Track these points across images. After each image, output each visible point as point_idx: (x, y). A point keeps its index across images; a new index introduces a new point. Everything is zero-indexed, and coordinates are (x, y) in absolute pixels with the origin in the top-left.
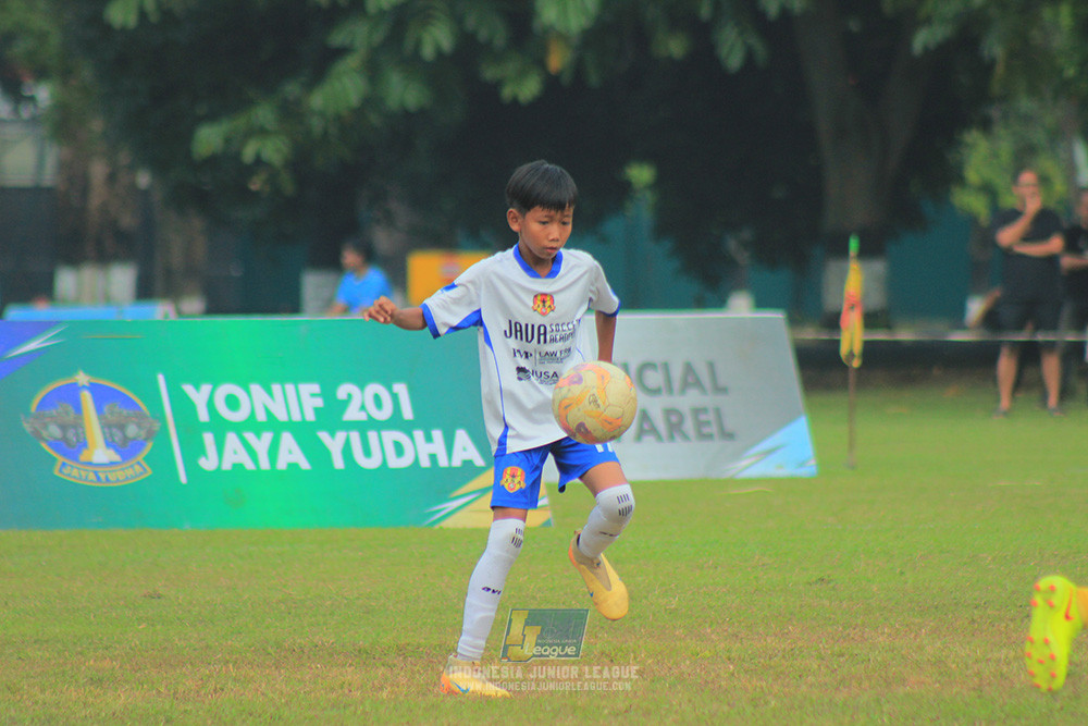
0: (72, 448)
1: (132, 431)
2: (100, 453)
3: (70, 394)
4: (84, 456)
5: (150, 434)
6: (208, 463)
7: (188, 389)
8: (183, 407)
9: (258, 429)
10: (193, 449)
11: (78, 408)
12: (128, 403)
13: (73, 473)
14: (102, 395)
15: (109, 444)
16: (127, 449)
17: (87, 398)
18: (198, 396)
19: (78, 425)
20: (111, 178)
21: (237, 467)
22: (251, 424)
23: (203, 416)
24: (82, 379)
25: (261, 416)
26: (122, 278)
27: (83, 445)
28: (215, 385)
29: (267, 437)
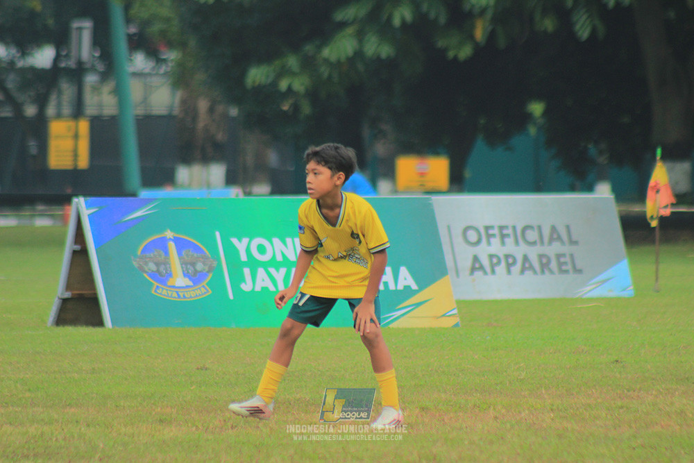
0: (162, 277)
1: (199, 266)
2: (180, 280)
3: (162, 244)
4: (170, 283)
5: (211, 269)
6: (246, 287)
7: (234, 241)
8: (231, 252)
9: (277, 266)
10: (237, 278)
11: (167, 253)
12: (197, 249)
13: (163, 292)
14: (181, 244)
15: (186, 275)
16: (196, 278)
17: (172, 246)
18: (241, 245)
19: (166, 263)
20: (211, 110)
21: (265, 289)
22: (273, 263)
23: (243, 257)
24: (169, 234)
25: (279, 258)
26: (217, 172)
27: (170, 275)
28: (251, 238)
29: (283, 271)
